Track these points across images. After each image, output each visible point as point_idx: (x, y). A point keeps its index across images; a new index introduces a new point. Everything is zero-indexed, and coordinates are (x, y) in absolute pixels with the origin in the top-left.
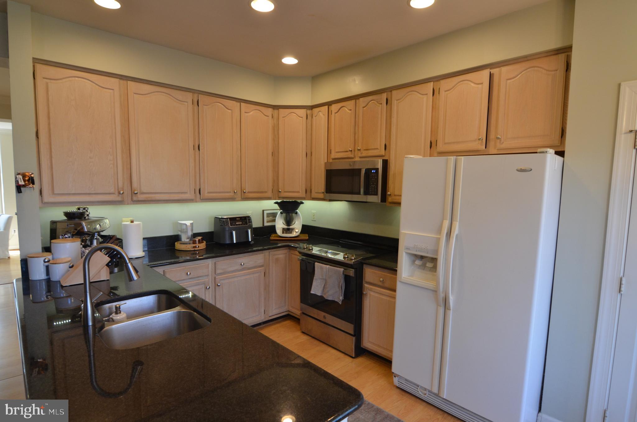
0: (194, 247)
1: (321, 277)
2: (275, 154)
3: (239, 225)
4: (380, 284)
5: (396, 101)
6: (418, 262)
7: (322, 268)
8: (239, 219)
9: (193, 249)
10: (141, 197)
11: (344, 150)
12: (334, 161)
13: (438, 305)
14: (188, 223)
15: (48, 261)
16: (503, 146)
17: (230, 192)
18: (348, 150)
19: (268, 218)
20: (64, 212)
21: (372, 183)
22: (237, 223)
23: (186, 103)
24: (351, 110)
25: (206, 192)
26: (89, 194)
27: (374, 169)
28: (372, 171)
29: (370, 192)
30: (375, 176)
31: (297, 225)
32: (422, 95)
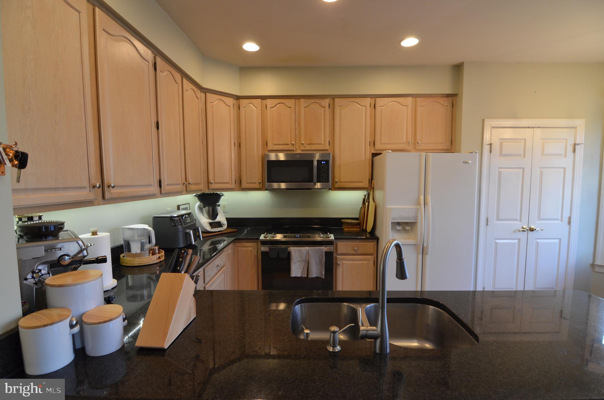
0: (156, 259)
1: (300, 259)
2: (205, 141)
3: (189, 223)
4: (353, 252)
5: (338, 107)
6: (398, 228)
8: (187, 216)
11: (283, 143)
16: (420, 148)
17: (179, 184)
18: (289, 142)
21: (322, 173)
22: (187, 221)
23: (147, 64)
24: (290, 107)
25: (166, 184)
27: (324, 161)
28: (322, 163)
29: (322, 180)
30: (325, 167)
31: (221, 218)
32: (362, 106)
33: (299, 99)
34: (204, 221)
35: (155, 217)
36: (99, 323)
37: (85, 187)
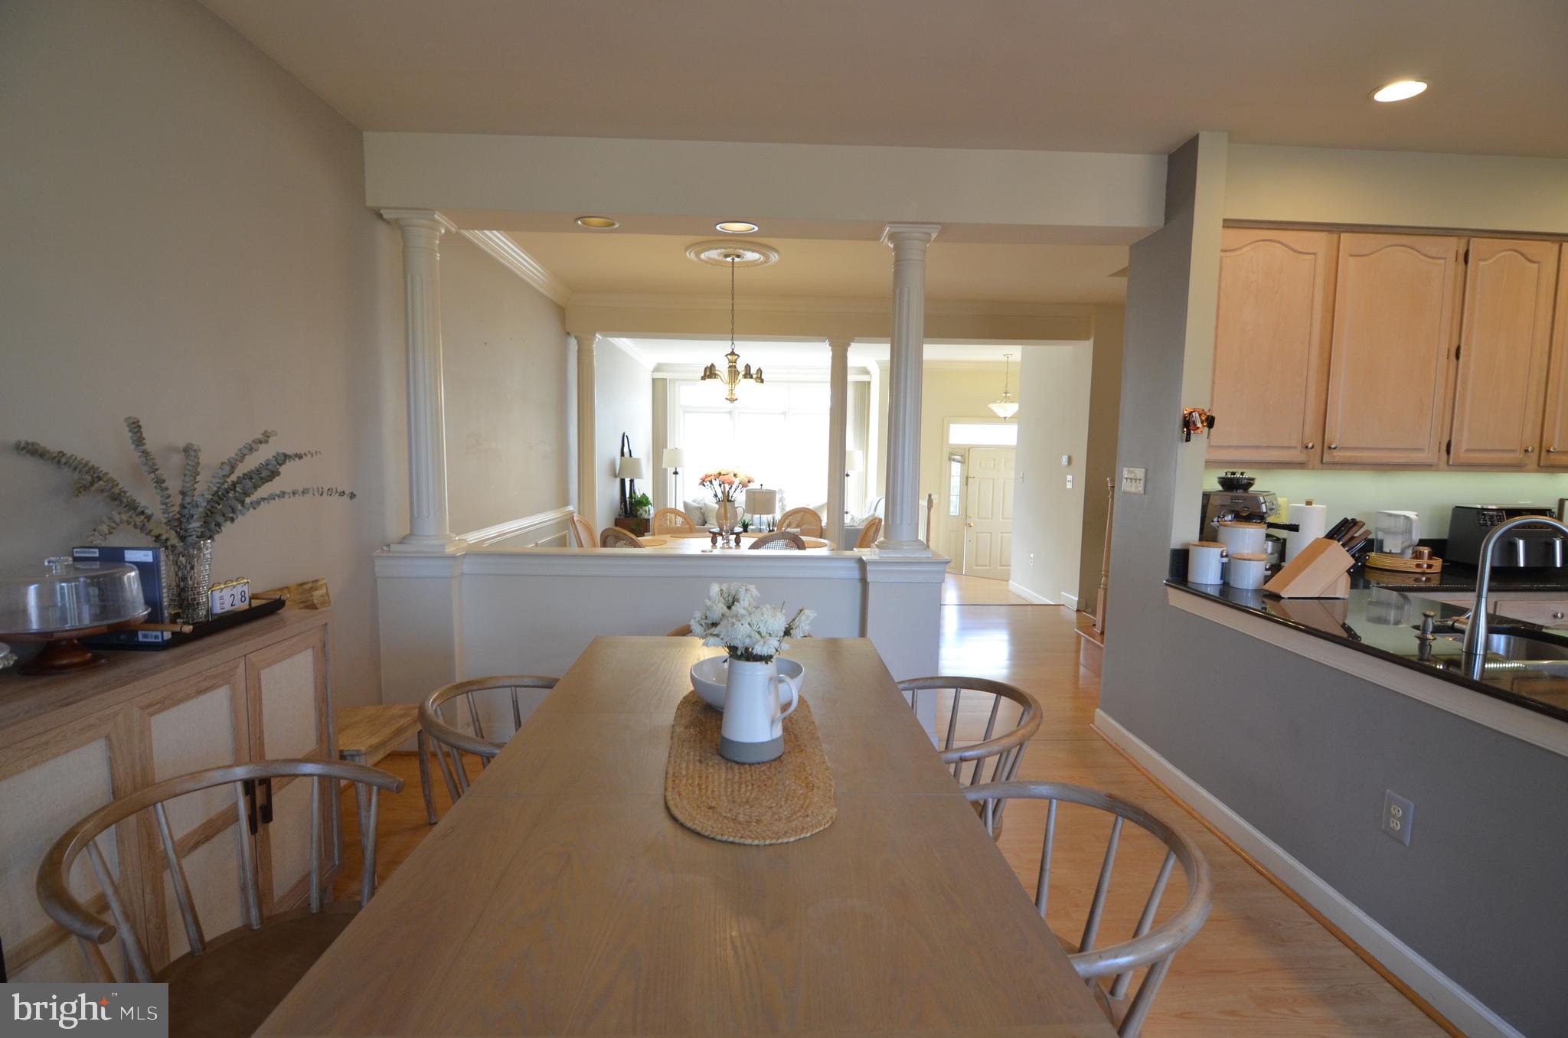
0: (1418, 566)
9: (1418, 570)
10: (1338, 455)
14: (1412, 515)
15: (1227, 556)
17: (1516, 451)
20: (1219, 478)
23: (1443, 261)
25: (1464, 449)
26: (1258, 447)
35: (1457, 507)
36: (1240, 559)
37: (1295, 447)
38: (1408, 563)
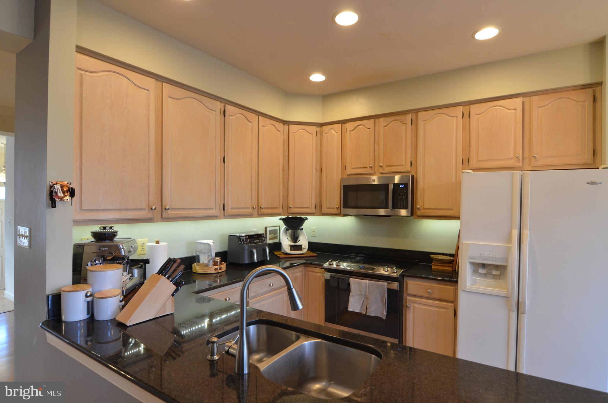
0: (216, 269)
1: (359, 293)
2: (286, 169)
3: (257, 242)
4: (427, 295)
5: (422, 122)
6: (481, 271)
7: (359, 284)
8: (256, 236)
9: (216, 272)
10: (171, 213)
11: (362, 167)
12: (349, 177)
13: (510, 310)
14: (210, 242)
15: (91, 295)
16: (538, 163)
17: (249, 208)
18: (367, 166)
19: (270, 235)
20: (92, 233)
21: (400, 198)
22: (255, 241)
23: (214, 112)
24: (370, 128)
25: (230, 208)
26: (120, 210)
27: (402, 184)
28: (401, 186)
29: (399, 206)
30: (403, 191)
31: (303, 241)
32: (452, 117)
33: (379, 118)
34: (286, 242)
35: (230, 235)
37: (145, 209)
38: (211, 269)
